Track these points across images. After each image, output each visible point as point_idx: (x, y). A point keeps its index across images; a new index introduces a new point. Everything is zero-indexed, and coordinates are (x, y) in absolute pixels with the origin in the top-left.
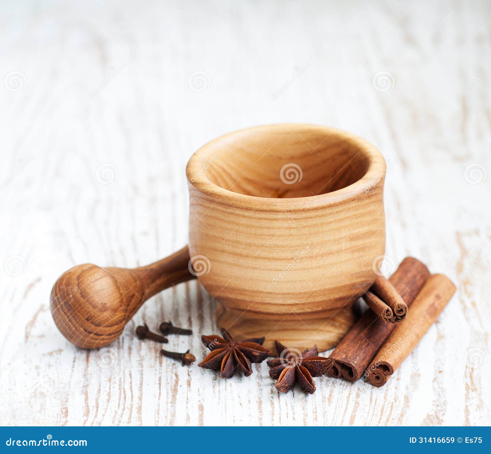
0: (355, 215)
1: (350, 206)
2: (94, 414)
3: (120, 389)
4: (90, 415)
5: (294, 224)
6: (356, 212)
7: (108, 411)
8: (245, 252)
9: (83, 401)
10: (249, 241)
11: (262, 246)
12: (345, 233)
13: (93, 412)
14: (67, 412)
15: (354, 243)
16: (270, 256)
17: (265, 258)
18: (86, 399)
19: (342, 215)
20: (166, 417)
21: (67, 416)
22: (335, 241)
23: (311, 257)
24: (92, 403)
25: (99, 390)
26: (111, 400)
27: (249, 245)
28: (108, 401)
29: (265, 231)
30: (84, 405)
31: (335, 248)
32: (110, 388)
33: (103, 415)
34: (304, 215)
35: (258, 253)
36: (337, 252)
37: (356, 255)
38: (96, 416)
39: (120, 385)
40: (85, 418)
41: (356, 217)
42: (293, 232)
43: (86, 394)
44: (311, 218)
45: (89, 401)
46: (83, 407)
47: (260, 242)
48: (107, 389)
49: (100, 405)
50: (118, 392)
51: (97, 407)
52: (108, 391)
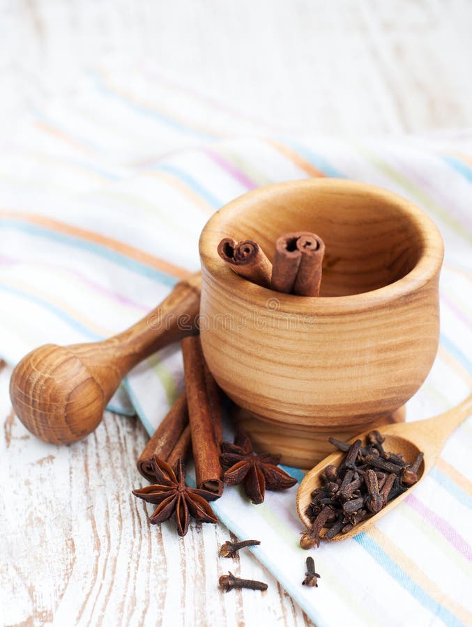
0: (385, 324)
1: (379, 314)
2: (107, 547)
3: (132, 510)
4: (102, 548)
7: (122, 541)
8: (248, 349)
10: (253, 338)
11: (267, 346)
12: (370, 344)
13: (104, 544)
14: (73, 545)
15: (382, 356)
16: (276, 359)
17: (269, 361)
18: (94, 526)
19: (367, 324)
20: (193, 548)
21: (74, 550)
22: (357, 352)
23: (325, 368)
24: (101, 532)
25: (107, 511)
26: (124, 526)
28: (121, 527)
29: (271, 331)
30: (93, 535)
31: (356, 360)
32: (120, 510)
33: (118, 548)
35: (262, 353)
36: (359, 365)
37: (384, 369)
38: (109, 550)
39: (131, 504)
40: (96, 553)
41: (386, 326)
42: (304, 336)
43: (92, 518)
44: (326, 324)
45: (98, 528)
46: (92, 537)
47: (265, 341)
48: (117, 510)
49: (112, 534)
50: (130, 514)
51: (109, 537)
52: (118, 513)
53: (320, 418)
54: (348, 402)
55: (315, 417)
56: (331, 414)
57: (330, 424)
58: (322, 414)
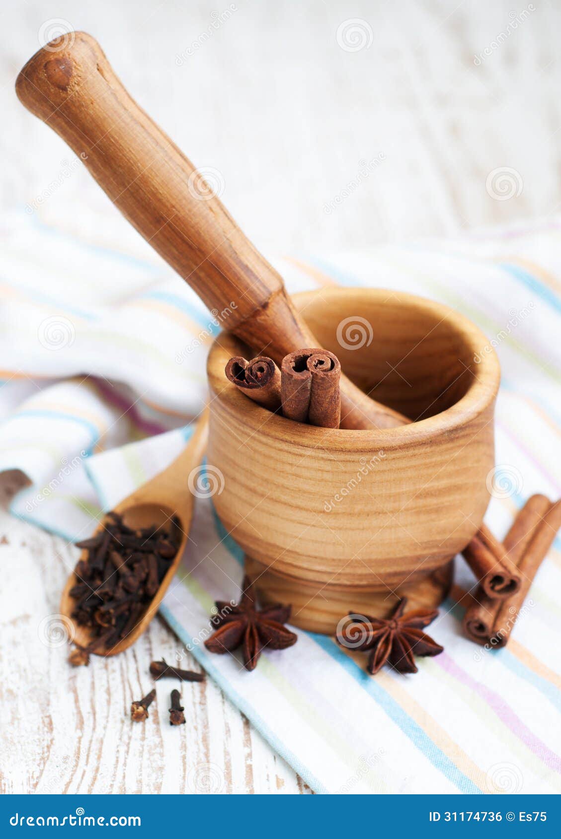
0: (425, 464)
1: (416, 451)
2: (91, 726)
3: (123, 682)
4: (85, 727)
5: (328, 466)
6: (428, 461)
7: (110, 719)
9: (73, 705)
10: (266, 476)
11: (283, 486)
12: (406, 488)
13: (88, 723)
14: (51, 722)
15: (421, 502)
16: (294, 502)
17: (285, 504)
18: (77, 701)
19: (403, 464)
21: (52, 730)
22: (390, 497)
23: (351, 514)
24: (85, 708)
25: (93, 683)
26: (112, 701)
27: (266, 481)
28: (109, 702)
29: (287, 468)
30: (75, 711)
31: (389, 506)
32: (108, 682)
33: (104, 728)
34: (342, 457)
35: (277, 494)
36: (392, 512)
37: (423, 518)
38: (94, 729)
39: (122, 675)
40: (79, 733)
41: (427, 466)
42: (327, 476)
43: (75, 691)
45: (81, 703)
46: (73, 714)
47: (281, 481)
48: (104, 682)
49: (97, 710)
50: (121, 686)
51: (94, 714)
52: (106, 686)
53: (346, 574)
54: (380, 557)
55: (340, 574)
56: (360, 571)
57: (357, 582)
58: (348, 570)
